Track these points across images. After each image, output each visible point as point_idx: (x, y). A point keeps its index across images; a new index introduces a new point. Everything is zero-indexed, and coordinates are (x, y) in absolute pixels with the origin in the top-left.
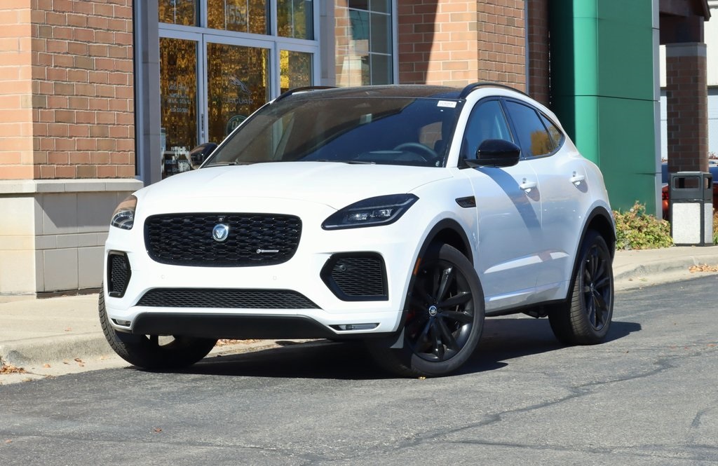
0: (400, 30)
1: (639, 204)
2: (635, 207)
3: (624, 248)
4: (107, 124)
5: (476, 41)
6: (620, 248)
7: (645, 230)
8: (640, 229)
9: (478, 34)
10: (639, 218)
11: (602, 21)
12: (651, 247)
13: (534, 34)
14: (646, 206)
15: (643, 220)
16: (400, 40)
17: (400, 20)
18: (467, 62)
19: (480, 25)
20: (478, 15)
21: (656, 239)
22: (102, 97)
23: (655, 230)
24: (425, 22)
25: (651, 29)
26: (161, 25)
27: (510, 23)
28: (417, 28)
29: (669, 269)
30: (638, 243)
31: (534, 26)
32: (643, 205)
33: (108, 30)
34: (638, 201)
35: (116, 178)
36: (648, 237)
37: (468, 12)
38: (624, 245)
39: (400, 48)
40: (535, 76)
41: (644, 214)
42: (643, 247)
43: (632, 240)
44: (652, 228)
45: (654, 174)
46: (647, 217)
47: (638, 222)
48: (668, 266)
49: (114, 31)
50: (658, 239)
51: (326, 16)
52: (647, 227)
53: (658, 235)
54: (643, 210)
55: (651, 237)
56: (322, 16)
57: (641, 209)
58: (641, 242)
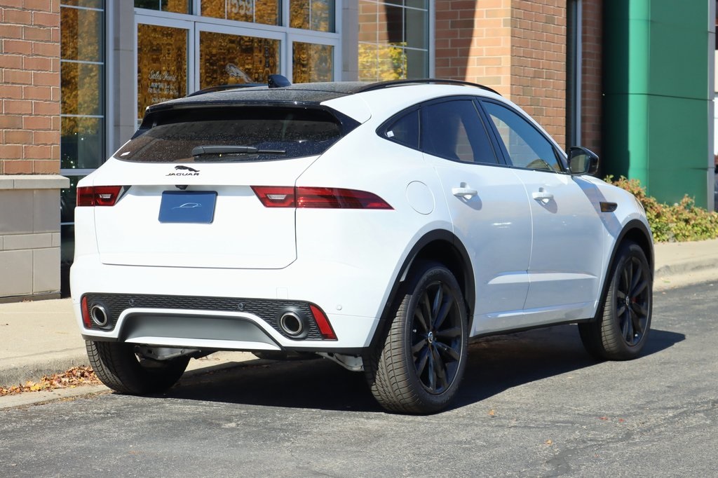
0: (437, 26)
1: (688, 197)
2: (684, 200)
3: (668, 240)
4: (20, 114)
5: (510, 37)
6: (664, 240)
7: (693, 222)
8: (687, 221)
9: (512, 30)
10: (688, 210)
11: (654, 23)
12: (696, 240)
13: (588, 35)
14: (695, 200)
15: (692, 212)
16: (437, 35)
17: (438, 16)
18: (500, 58)
19: (515, 22)
20: (512, 12)
21: (703, 231)
22: (13, 83)
23: (704, 222)
24: (461, 18)
25: (707, 33)
26: (138, 10)
27: (550, 20)
28: (454, 25)
29: (698, 267)
30: (684, 235)
31: (588, 27)
32: (692, 198)
33: (24, 9)
34: (687, 195)
35: (32, 174)
36: (696, 228)
37: (502, 8)
38: (668, 237)
39: (437, 43)
40: (587, 75)
41: (692, 207)
42: (689, 239)
43: (678, 232)
44: (700, 221)
45: (706, 169)
46: (696, 209)
47: (686, 215)
48: (697, 265)
49: (32, 10)
50: (705, 231)
51: (347, 9)
52: (695, 220)
53: (706, 227)
54: (692, 203)
55: (699, 229)
56: (345, 9)
57: (689, 202)
58: (687, 234)
